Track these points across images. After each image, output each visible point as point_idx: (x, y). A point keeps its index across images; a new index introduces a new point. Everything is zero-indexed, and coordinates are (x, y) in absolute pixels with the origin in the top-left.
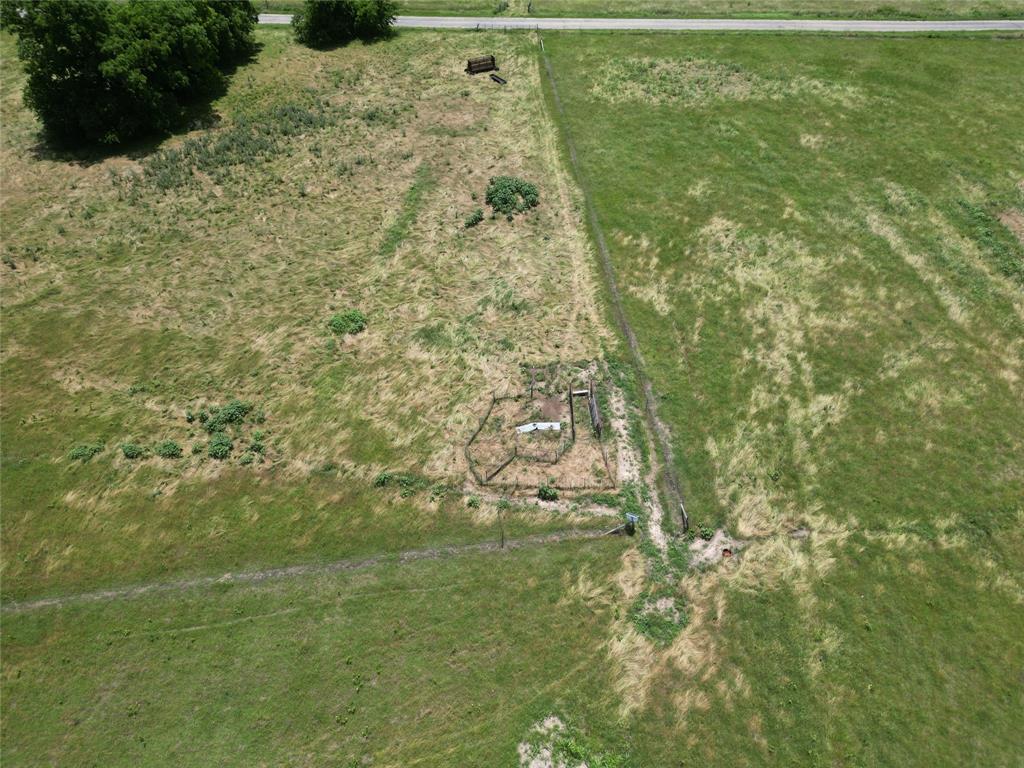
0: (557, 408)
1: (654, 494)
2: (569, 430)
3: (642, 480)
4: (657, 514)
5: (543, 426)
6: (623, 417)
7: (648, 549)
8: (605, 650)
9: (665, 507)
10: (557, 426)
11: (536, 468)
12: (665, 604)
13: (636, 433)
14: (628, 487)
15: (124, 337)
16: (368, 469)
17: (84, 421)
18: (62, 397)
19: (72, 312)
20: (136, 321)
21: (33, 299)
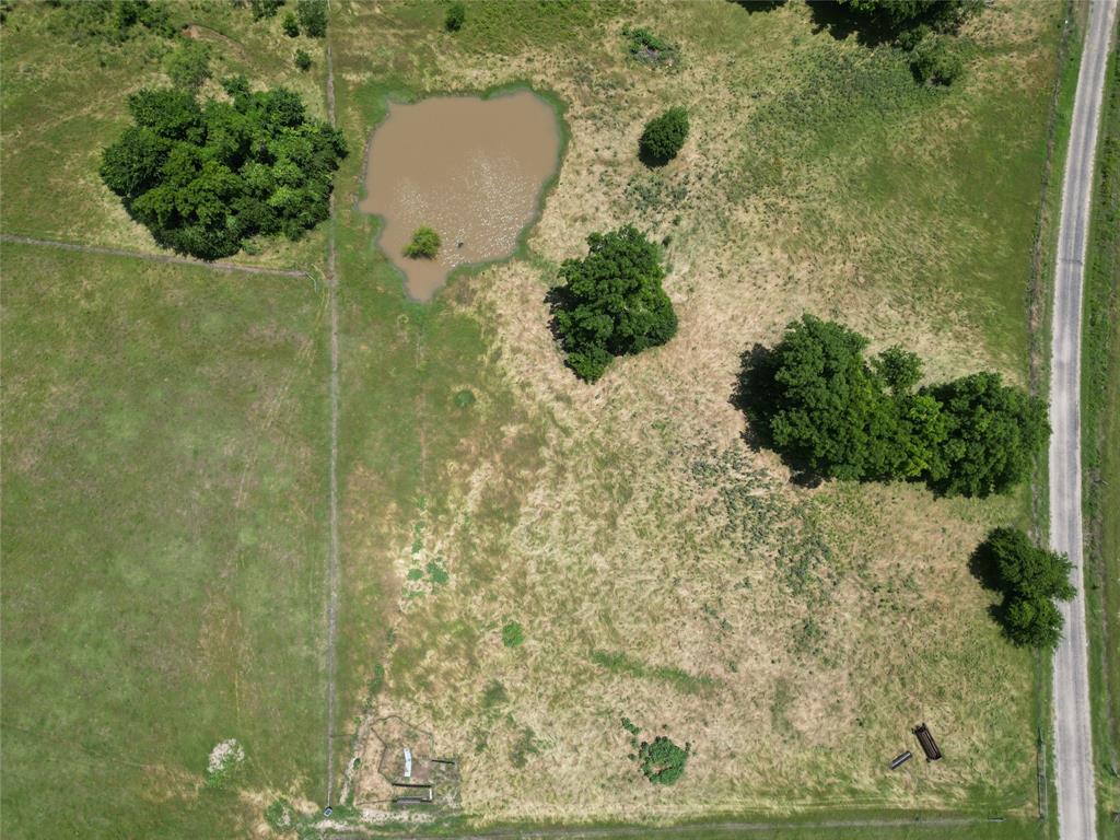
0: (423, 776)
1: (352, 828)
2: (403, 782)
3: (362, 823)
4: (338, 827)
5: (408, 765)
6: (410, 819)
7: (318, 818)
8: (268, 784)
9: (342, 833)
10: (407, 774)
11: (378, 758)
12: (287, 820)
13: (397, 826)
14: (358, 813)
15: (516, 493)
16: (389, 660)
17: (446, 494)
18: (466, 474)
19: (545, 453)
20: (531, 497)
21: (560, 424)
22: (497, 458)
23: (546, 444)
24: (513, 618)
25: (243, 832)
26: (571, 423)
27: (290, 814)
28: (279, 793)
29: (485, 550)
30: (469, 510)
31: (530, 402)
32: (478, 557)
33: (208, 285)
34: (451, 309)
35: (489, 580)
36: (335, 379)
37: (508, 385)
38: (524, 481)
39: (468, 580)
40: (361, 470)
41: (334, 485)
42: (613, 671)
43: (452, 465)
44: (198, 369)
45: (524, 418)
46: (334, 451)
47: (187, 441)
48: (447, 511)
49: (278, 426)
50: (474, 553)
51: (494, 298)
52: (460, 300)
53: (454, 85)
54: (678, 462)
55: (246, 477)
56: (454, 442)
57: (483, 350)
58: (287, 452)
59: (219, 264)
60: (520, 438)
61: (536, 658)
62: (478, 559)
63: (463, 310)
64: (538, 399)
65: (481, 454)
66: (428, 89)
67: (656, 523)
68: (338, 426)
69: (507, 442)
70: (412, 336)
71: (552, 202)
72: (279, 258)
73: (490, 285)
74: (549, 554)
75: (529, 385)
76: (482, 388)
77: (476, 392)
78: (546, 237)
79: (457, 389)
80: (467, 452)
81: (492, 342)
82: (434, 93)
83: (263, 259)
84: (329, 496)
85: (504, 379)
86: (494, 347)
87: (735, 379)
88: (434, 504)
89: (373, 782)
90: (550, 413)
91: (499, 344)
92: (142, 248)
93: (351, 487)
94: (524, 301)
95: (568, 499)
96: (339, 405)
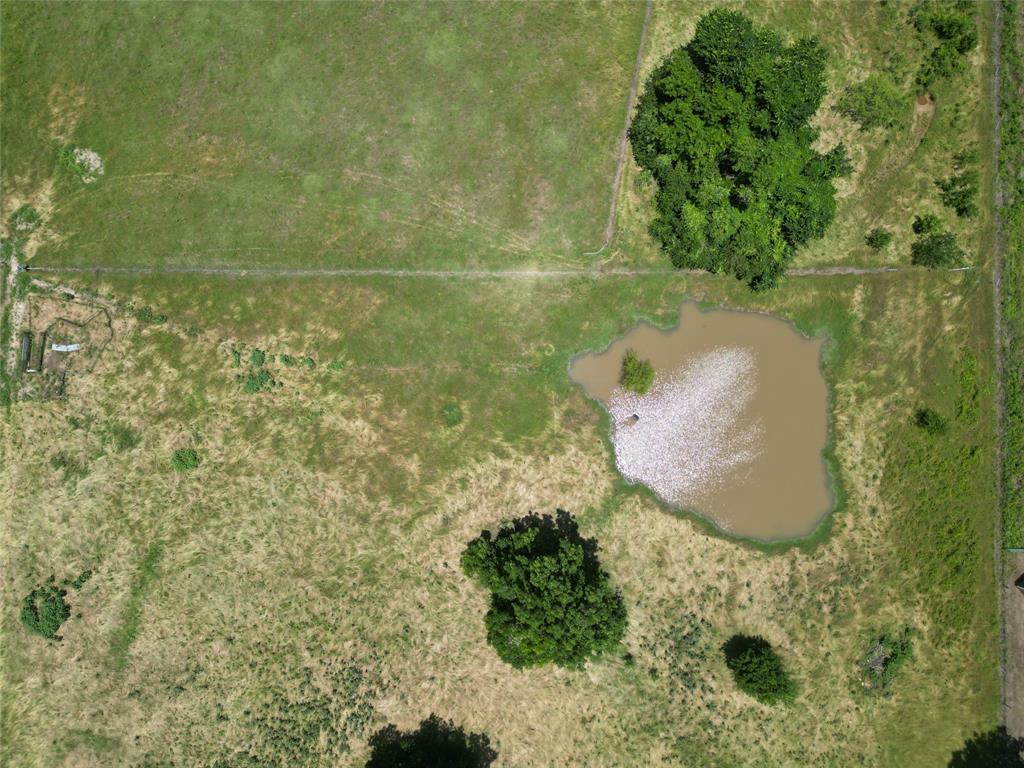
0: (51, 362)
1: (9, 291)
2: (47, 343)
3: (12, 301)
4: (11, 278)
5: (63, 348)
6: (12, 349)
7: (21, 256)
9: (5, 281)
10: (54, 347)
11: (73, 318)
13: (6, 337)
14: (22, 297)
15: (340, 468)
16: (170, 329)
17: (345, 392)
18: (365, 416)
19: (385, 503)
20: (336, 484)
21: (417, 521)
22: (382, 449)
23: (394, 504)
24: (205, 461)
25: (14, 184)
26: (417, 534)
27: (27, 230)
28: (48, 219)
29: (279, 433)
30: (324, 417)
31: (444, 488)
32: (272, 426)
33: (601, 133)
34: (559, 403)
35: (247, 435)
36: (483, 273)
37: (465, 463)
38: (353, 478)
39: (249, 413)
40: (378, 302)
41: (363, 272)
42: (141, 564)
43: (377, 400)
44: (501, 126)
45: (428, 479)
46: (401, 273)
47: (421, 116)
48: (325, 393)
49: (431, 213)
50: (276, 421)
51: (569, 453)
52: (569, 414)
53: (843, 418)
54: (364, 652)
55: (378, 178)
56: (403, 402)
57: (507, 439)
58: (403, 222)
59: (626, 145)
60: (403, 475)
61: (160, 484)
62: (270, 425)
63: (557, 416)
64: (447, 497)
65: (387, 431)
66: (838, 386)
67: (297, 622)
68: (429, 278)
69: (399, 461)
70: (529, 359)
71: (684, 527)
72: (629, 211)
73: (584, 449)
74: (270, 502)
75: (464, 488)
76: (465, 435)
77: (461, 427)
78: (642, 517)
79: (464, 407)
80: (392, 417)
81: (516, 448)
82: (834, 394)
83: (630, 194)
84: (350, 267)
85: (473, 460)
86: (511, 450)
87: (457, 724)
88: (335, 379)
89: (50, 311)
90: (432, 510)
91: (514, 456)
92: (649, 59)
93: (359, 290)
94: (564, 487)
95: (329, 524)
96: (453, 279)
